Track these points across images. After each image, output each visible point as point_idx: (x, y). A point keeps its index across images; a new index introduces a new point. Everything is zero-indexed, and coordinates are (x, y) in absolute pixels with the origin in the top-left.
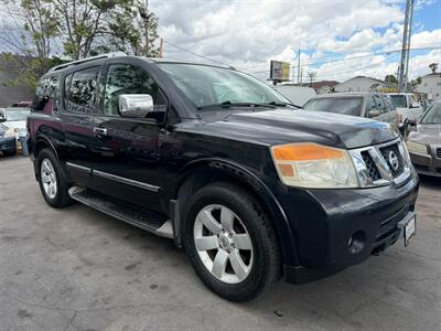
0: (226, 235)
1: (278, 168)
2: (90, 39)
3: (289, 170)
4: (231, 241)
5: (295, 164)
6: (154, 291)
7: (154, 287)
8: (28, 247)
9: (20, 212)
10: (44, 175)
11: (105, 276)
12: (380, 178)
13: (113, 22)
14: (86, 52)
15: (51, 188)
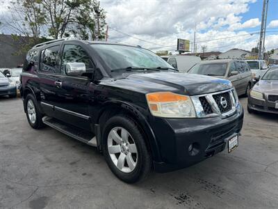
0: (125, 144)
1: (149, 106)
2: (65, 26)
3: (155, 107)
4: (127, 148)
5: (159, 104)
6: (84, 177)
7: (84, 174)
8: (17, 151)
9: (15, 131)
10: (29, 109)
11: (58, 168)
12: (212, 112)
13: (79, 15)
14: (62, 34)
15: (33, 117)
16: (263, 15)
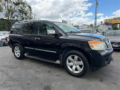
0: (75, 62)
1: (90, 46)
3: (93, 46)
4: (77, 63)
7: (57, 76)
10: (15, 51)
11: (44, 74)
13: (20, 9)
16: (96, 12)
